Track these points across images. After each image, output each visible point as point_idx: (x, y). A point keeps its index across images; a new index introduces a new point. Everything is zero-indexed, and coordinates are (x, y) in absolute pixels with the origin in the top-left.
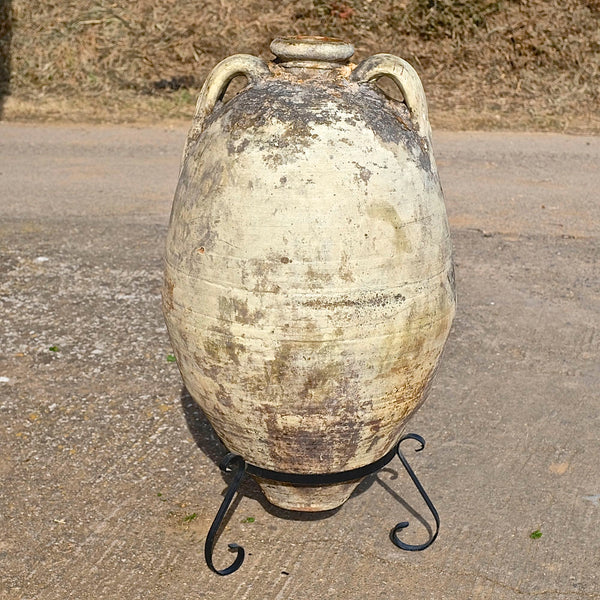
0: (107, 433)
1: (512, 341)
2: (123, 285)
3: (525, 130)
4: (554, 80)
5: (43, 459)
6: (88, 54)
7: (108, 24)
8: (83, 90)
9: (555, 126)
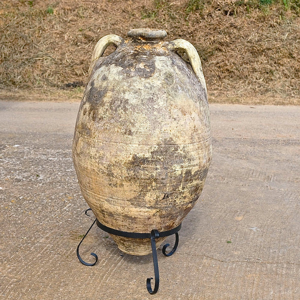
0: (45, 207)
1: (219, 174)
2: (52, 155)
3: (225, 103)
4: (237, 83)
5: (17, 216)
6: (37, 72)
7: (46, 59)
8: (34, 87)
9: (238, 102)
